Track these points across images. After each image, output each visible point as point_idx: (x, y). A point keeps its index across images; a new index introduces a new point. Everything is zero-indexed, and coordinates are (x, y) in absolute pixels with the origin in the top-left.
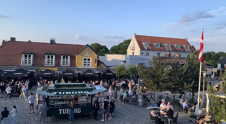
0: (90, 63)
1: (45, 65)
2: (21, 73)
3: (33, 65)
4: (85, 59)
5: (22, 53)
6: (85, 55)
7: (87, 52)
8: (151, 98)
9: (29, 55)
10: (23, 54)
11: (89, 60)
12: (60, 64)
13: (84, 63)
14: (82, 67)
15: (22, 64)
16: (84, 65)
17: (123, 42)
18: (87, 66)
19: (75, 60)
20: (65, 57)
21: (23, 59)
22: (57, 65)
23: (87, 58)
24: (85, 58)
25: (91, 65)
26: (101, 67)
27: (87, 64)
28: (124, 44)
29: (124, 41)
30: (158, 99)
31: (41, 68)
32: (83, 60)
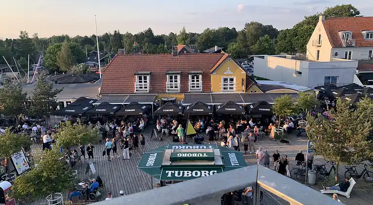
0: (233, 85)
1: (167, 91)
2: (134, 110)
3: (150, 92)
4: (225, 80)
5: (135, 74)
6: (225, 73)
7: (228, 68)
8: (331, 170)
9: (144, 77)
10: (136, 76)
11: (232, 80)
12: (188, 89)
13: (224, 85)
14: (221, 91)
15: (135, 90)
16: (224, 88)
17: (303, 23)
18: (229, 89)
19: (210, 80)
20: (195, 77)
21: (137, 83)
22: (184, 89)
23: (229, 78)
24: (226, 77)
25: (234, 89)
26: (252, 92)
27: (229, 87)
28: (306, 26)
29: (305, 19)
30: (346, 172)
31: (161, 95)
32: (222, 80)
